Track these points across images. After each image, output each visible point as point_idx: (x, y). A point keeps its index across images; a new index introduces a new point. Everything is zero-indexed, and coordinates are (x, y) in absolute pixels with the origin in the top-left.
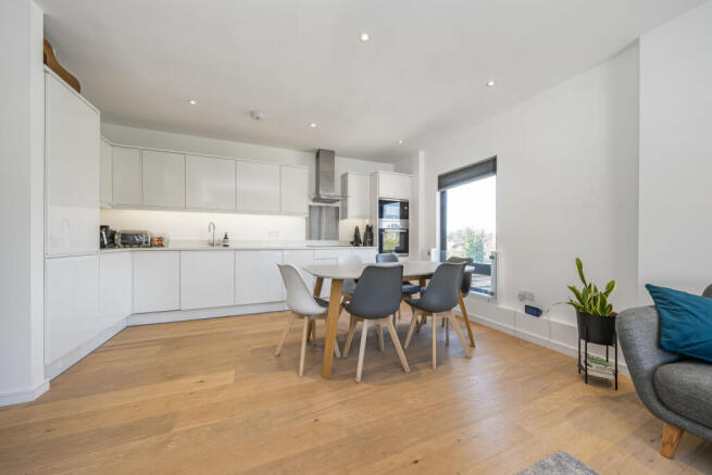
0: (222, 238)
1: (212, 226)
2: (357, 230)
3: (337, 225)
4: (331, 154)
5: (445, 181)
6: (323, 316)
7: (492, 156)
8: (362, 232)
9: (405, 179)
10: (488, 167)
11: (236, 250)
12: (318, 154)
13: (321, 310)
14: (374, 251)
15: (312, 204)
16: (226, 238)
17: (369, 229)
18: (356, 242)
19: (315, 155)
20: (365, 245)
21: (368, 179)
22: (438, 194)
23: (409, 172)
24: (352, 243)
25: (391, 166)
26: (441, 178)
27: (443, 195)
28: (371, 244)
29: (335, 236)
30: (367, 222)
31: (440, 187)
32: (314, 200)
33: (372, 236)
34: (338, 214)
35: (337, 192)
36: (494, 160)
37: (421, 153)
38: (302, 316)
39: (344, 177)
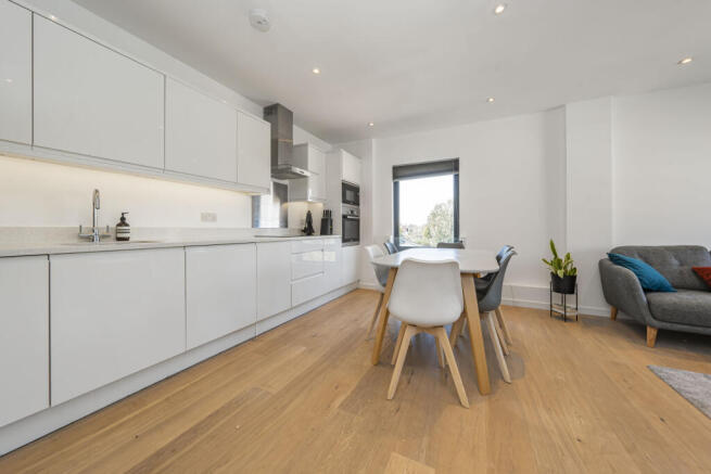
0: (113, 222)
2: (309, 216)
4: (289, 115)
5: (400, 172)
7: (453, 157)
10: (452, 166)
16: (123, 222)
18: (308, 231)
22: (392, 184)
24: (304, 231)
26: (395, 169)
27: (396, 185)
28: (331, 233)
31: (394, 177)
33: (331, 223)
36: (456, 162)
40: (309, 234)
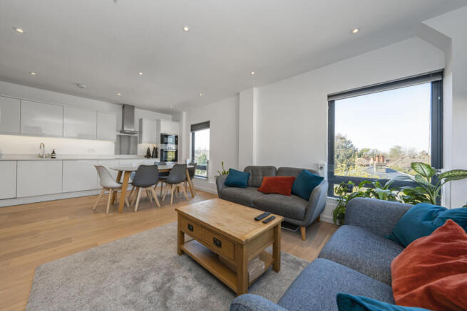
0: (51, 152)
1: (42, 146)
2: (149, 150)
3: (137, 146)
4: (132, 107)
5: (195, 128)
6: (120, 188)
7: (209, 120)
8: (151, 150)
9: (176, 124)
10: (206, 125)
11: (63, 160)
12: (124, 106)
13: (119, 185)
14: (158, 160)
15: (119, 134)
16: (54, 152)
17: (155, 149)
18: (148, 155)
19: (122, 106)
20: (152, 157)
21: (155, 123)
22: (191, 134)
23: (179, 121)
24: (145, 157)
25: (170, 116)
26: (192, 126)
27: (193, 134)
28: (156, 157)
29: (135, 153)
30: (155, 145)
31: (192, 130)
32: (121, 132)
33: (157, 153)
34: (138, 141)
35: (136, 128)
36: (209, 122)
37: (184, 114)
38: (108, 189)
39: (141, 120)
40: (149, 158)
